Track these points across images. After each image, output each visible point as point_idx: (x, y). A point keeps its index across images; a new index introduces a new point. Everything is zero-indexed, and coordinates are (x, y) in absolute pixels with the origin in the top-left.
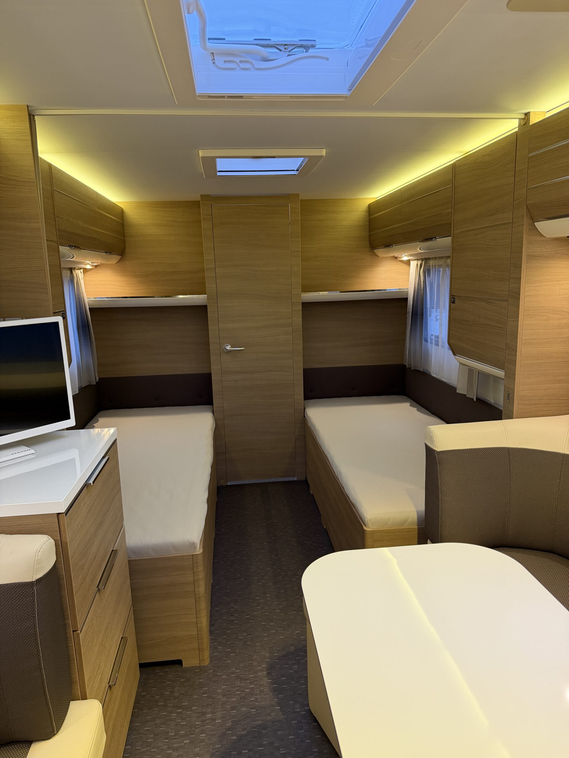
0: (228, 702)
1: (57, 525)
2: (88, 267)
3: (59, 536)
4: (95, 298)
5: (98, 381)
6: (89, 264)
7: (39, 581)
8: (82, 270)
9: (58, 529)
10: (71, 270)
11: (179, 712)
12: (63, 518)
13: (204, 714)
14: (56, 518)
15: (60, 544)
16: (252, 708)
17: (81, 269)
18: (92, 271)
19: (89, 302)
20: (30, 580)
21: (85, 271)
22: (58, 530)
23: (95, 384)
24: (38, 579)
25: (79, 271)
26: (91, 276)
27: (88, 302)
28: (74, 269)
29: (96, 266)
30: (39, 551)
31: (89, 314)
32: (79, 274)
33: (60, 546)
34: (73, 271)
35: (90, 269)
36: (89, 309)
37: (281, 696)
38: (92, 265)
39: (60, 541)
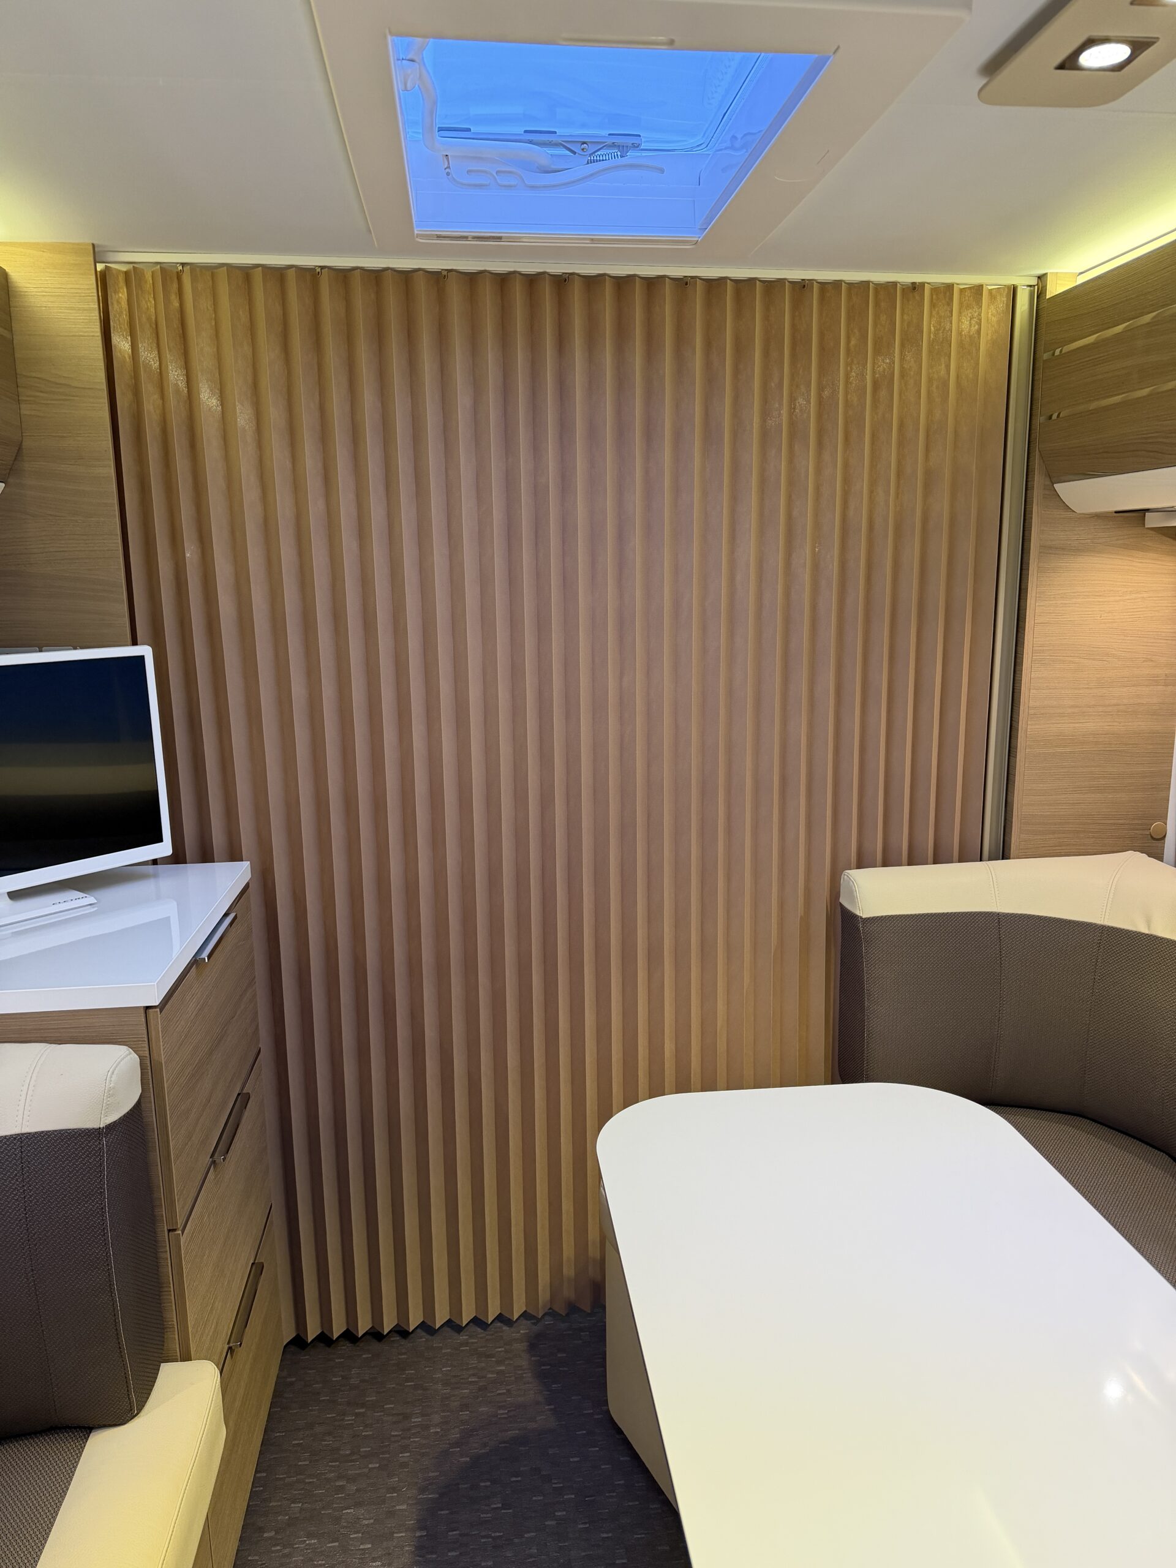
0: (454, 1396)
1: (145, 1028)
3: (147, 1049)
7: (111, 1127)
9: (146, 1036)
11: (360, 1413)
12: (156, 1017)
13: (406, 1417)
14: (143, 1015)
15: (149, 1065)
16: (500, 1408)
20: (96, 1126)
22: (146, 1040)
24: (109, 1125)
30: (112, 1071)
33: (149, 1068)
37: (555, 1386)
39: (148, 1059)
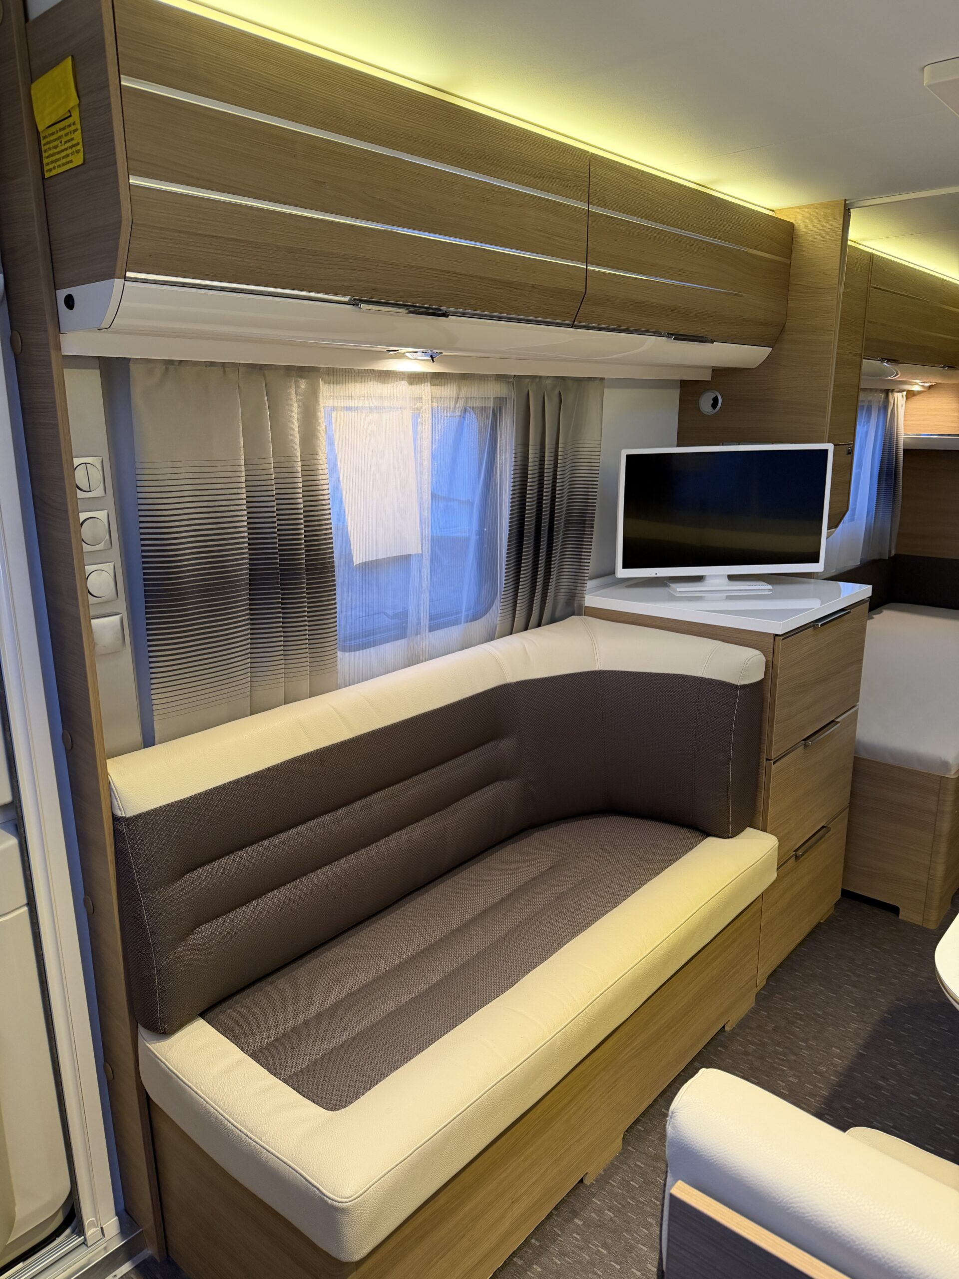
1: (772, 645)
2: (916, 388)
3: (771, 657)
4: (917, 435)
5: (892, 557)
6: (917, 384)
7: (743, 687)
8: (905, 393)
9: (772, 650)
10: (887, 392)
11: (875, 950)
12: (779, 642)
14: (772, 638)
15: (771, 666)
17: (903, 391)
18: (922, 394)
19: (906, 440)
20: (736, 684)
21: (910, 395)
22: (772, 652)
23: (887, 558)
24: (743, 685)
25: (900, 394)
26: (918, 404)
27: (904, 440)
28: (893, 391)
29: (930, 387)
30: (749, 660)
31: (902, 457)
32: (899, 398)
33: (771, 667)
34: (890, 394)
35: (920, 392)
36: (904, 450)
38: (922, 386)
39: (771, 662)
